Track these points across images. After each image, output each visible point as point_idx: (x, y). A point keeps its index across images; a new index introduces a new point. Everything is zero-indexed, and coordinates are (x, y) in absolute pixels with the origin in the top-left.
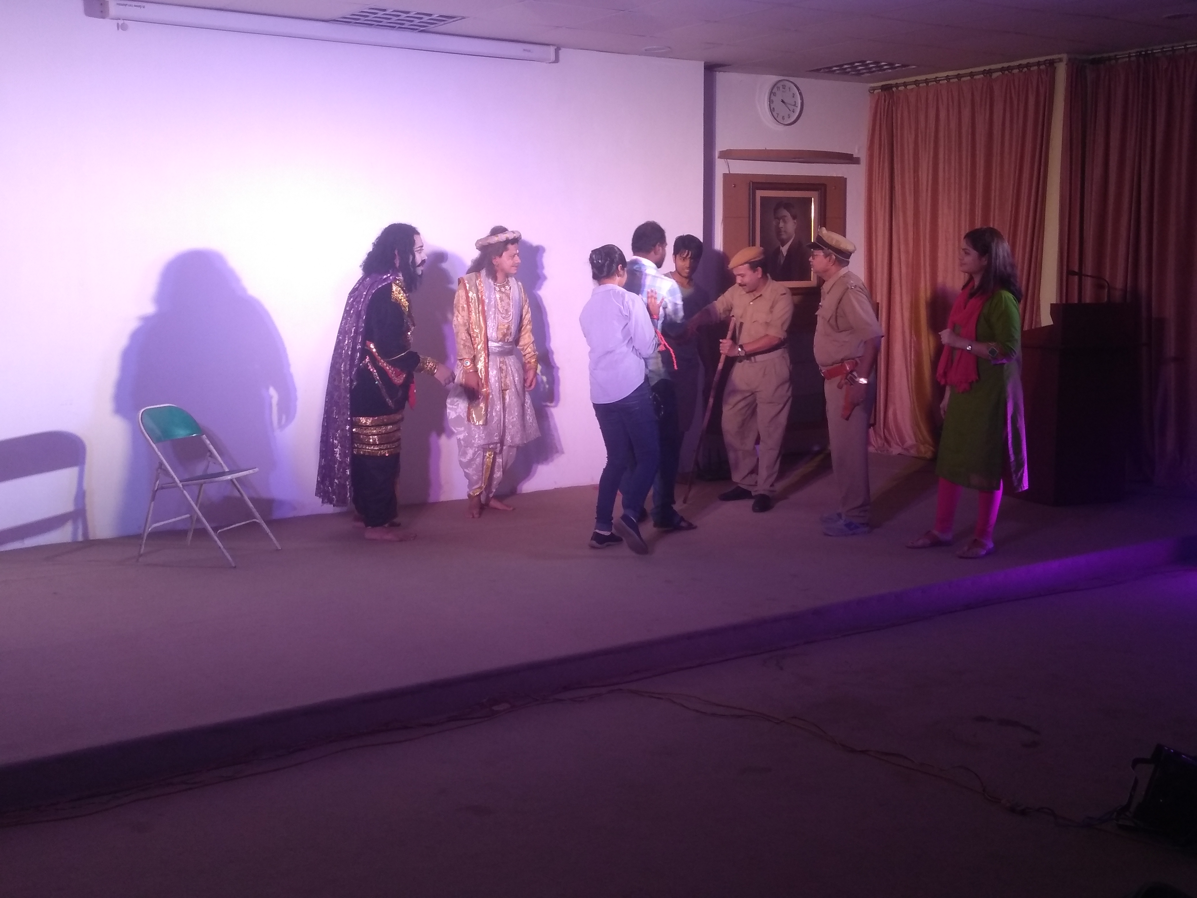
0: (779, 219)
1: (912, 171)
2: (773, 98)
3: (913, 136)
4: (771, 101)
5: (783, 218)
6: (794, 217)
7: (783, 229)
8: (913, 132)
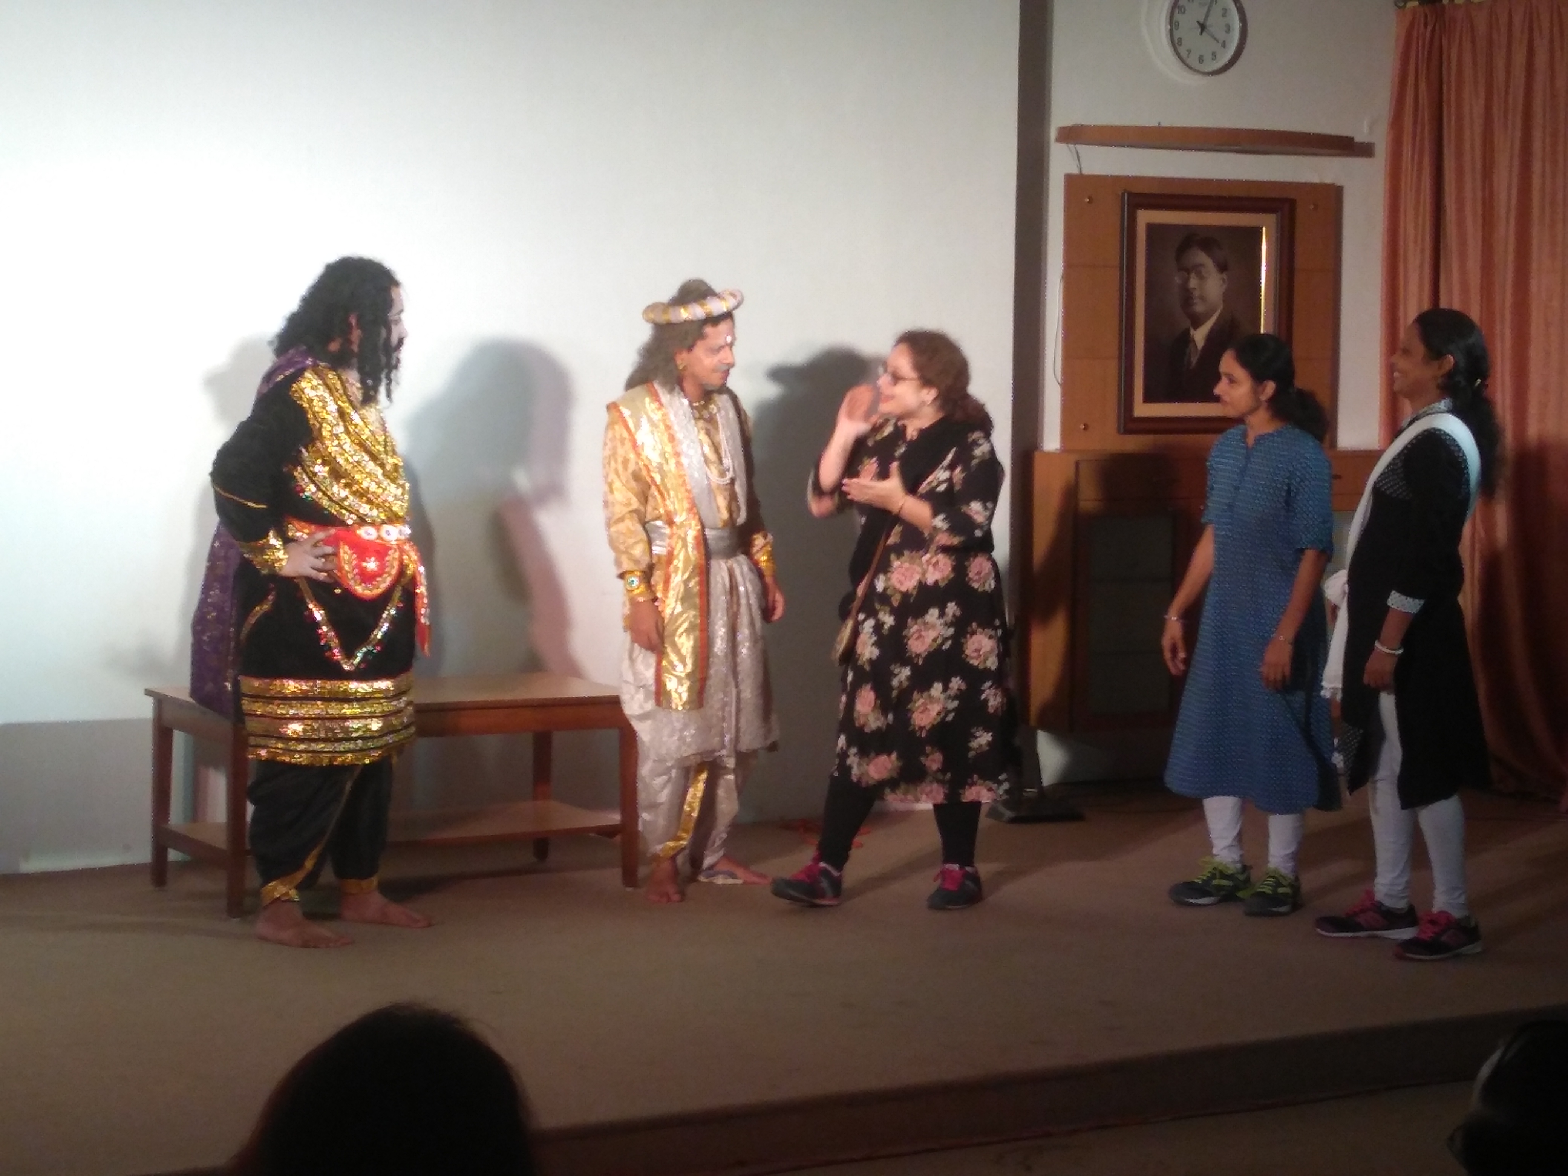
0: (1188, 271)
1: (1478, 177)
2: (1178, 16)
3: (1482, 102)
4: (1173, 23)
5: (1197, 269)
6: (1222, 268)
7: (1197, 293)
8: (1482, 95)
